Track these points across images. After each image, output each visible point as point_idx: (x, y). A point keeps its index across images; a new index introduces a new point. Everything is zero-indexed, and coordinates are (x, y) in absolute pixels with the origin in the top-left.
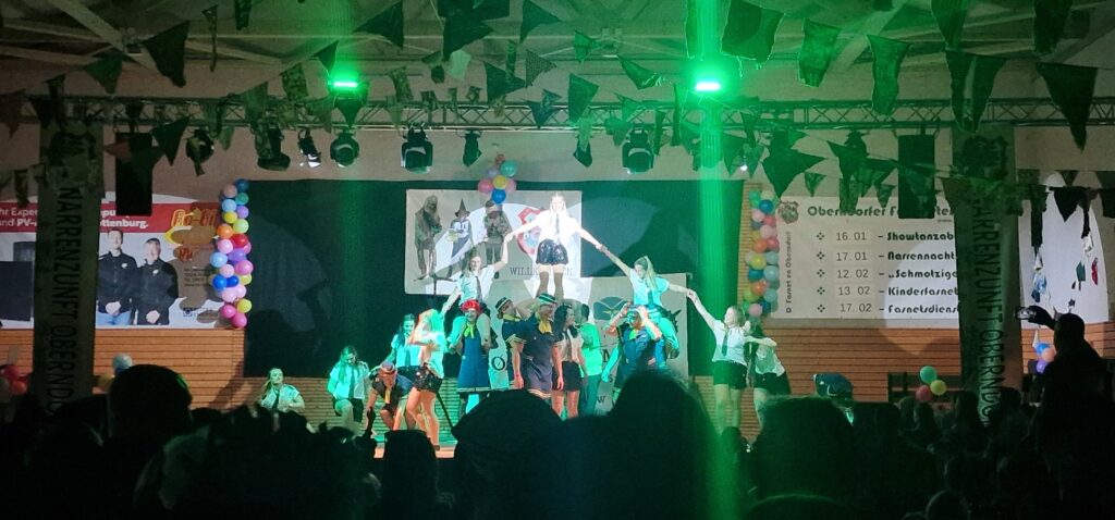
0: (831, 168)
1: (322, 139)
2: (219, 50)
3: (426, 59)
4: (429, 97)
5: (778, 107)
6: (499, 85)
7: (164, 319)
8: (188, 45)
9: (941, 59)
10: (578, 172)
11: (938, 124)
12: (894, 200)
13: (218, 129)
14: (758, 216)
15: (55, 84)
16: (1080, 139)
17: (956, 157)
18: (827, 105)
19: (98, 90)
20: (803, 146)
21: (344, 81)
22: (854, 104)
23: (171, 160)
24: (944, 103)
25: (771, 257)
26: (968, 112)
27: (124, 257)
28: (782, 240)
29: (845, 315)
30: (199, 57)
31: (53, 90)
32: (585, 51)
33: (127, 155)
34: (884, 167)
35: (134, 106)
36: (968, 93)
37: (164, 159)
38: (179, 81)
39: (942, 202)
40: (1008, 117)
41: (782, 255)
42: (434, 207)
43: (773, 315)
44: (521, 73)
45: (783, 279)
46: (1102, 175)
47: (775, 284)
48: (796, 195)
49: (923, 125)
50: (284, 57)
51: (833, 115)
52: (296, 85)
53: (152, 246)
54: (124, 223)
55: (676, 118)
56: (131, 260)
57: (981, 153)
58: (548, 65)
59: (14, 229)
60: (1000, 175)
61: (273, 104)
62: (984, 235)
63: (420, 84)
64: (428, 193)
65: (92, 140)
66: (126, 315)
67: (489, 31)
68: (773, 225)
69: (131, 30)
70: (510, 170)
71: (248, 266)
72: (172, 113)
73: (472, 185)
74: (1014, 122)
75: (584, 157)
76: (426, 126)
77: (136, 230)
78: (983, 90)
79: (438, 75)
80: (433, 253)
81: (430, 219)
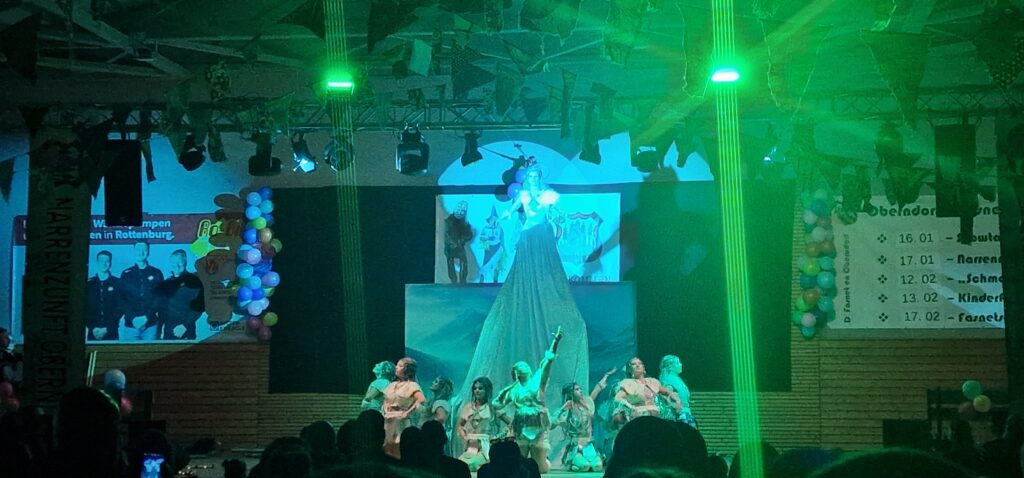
7: (191, 333)
14: (810, 218)
21: (338, 81)
25: (825, 262)
27: (149, 270)
29: (911, 325)
41: (839, 262)
42: (464, 213)
43: (831, 325)
45: (840, 284)
47: (831, 291)
49: (966, 114)
53: (178, 258)
54: (150, 234)
56: (156, 272)
66: (152, 330)
68: (828, 227)
71: (274, 277)
76: (423, 125)
77: (163, 241)
80: (463, 261)
81: (460, 226)
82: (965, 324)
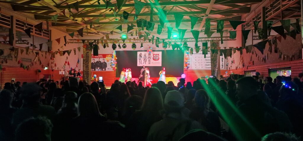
7: (105, 70)
11: (208, 41)
14: (186, 54)
17: (211, 45)
18: (192, 38)
25: (188, 60)
27: (100, 61)
28: (190, 58)
29: (199, 68)
40: (219, 39)
41: (190, 60)
42: (141, 54)
43: (189, 69)
45: (190, 63)
49: (206, 41)
53: (103, 60)
56: (101, 62)
57: (215, 45)
64: (140, 52)
66: (100, 69)
68: (189, 56)
69: (98, 30)
70: (151, 49)
71: (116, 63)
73: (147, 51)
76: (135, 42)
77: (101, 58)
80: (141, 60)
81: (140, 56)
82: (206, 68)
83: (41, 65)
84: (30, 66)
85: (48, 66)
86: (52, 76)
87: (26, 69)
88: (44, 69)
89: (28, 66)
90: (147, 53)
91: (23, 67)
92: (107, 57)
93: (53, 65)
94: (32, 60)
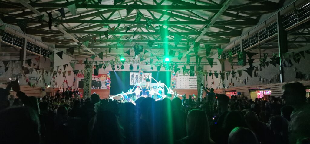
0: (182, 70)
1: (120, 66)
2: (107, 55)
3: (133, 56)
4: (133, 61)
5: (176, 63)
6: (142, 60)
7: (100, 88)
8: (103, 54)
9: (195, 57)
10: (151, 70)
11: (195, 65)
12: (189, 74)
13: (107, 65)
14: (173, 76)
15: (86, 59)
16: (212, 67)
17: (197, 69)
18: (181, 62)
19: (92, 60)
20: (178, 67)
21: (122, 59)
22: (184, 62)
23: (101, 69)
24: (195, 62)
25: (175, 81)
26: (198, 64)
27: (95, 81)
28: (176, 79)
29: (184, 88)
30: (105, 56)
31: (86, 60)
32: (152, 55)
33: (95, 68)
34: (188, 70)
35: (96, 62)
36: (198, 61)
37: (100, 68)
38: (102, 59)
39: (195, 74)
41: (176, 81)
43: (175, 88)
44: (144, 58)
45: (176, 84)
46: (214, 71)
47: (175, 84)
48: (178, 73)
49: (193, 65)
50: (115, 56)
51: (182, 64)
52: (116, 60)
53: (98, 79)
54: (95, 76)
55: (163, 64)
56: (96, 81)
57: (200, 69)
58: (148, 57)
59: (81, 77)
60: (202, 71)
61: (114, 62)
62: (200, 78)
63: (132, 60)
64: (133, 73)
65: (91, 66)
66: (95, 88)
67: (140, 53)
68: (175, 77)
69: (96, 53)
70: (143, 70)
71: (110, 82)
72: (101, 63)
73: (138, 72)
74: (204, 65)
75: (152, 68)
76: (133, 64)
78: (200, 61)
79: (134, 58)
80: (133, 80)
81: (133, 76)
82: (190, 88)
83: (45, 83)
84: (36, 84)
85: (50, 84)
86: (53, 93)
87: (32, 87)
88: (47, 87)
89: (34, 84)
90: (139, 74)
91: (30, 85)
92: (102, 77)
93: (54, 83)
94: (38, 79)
